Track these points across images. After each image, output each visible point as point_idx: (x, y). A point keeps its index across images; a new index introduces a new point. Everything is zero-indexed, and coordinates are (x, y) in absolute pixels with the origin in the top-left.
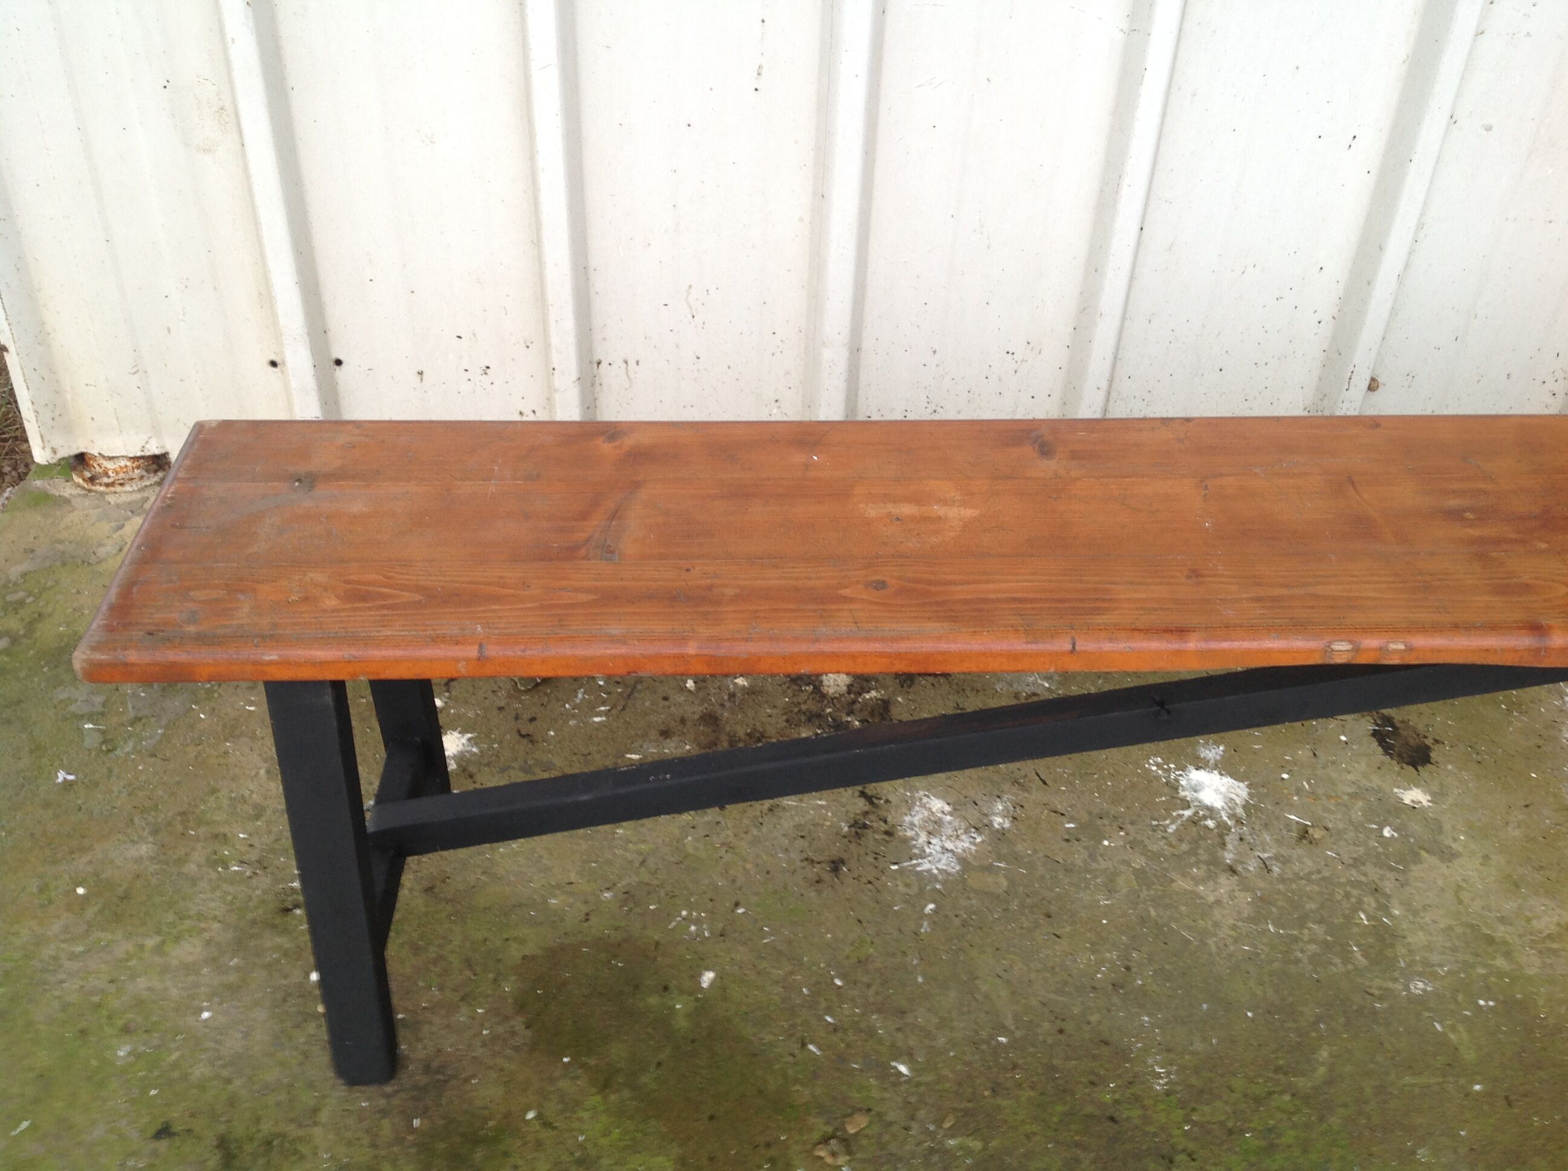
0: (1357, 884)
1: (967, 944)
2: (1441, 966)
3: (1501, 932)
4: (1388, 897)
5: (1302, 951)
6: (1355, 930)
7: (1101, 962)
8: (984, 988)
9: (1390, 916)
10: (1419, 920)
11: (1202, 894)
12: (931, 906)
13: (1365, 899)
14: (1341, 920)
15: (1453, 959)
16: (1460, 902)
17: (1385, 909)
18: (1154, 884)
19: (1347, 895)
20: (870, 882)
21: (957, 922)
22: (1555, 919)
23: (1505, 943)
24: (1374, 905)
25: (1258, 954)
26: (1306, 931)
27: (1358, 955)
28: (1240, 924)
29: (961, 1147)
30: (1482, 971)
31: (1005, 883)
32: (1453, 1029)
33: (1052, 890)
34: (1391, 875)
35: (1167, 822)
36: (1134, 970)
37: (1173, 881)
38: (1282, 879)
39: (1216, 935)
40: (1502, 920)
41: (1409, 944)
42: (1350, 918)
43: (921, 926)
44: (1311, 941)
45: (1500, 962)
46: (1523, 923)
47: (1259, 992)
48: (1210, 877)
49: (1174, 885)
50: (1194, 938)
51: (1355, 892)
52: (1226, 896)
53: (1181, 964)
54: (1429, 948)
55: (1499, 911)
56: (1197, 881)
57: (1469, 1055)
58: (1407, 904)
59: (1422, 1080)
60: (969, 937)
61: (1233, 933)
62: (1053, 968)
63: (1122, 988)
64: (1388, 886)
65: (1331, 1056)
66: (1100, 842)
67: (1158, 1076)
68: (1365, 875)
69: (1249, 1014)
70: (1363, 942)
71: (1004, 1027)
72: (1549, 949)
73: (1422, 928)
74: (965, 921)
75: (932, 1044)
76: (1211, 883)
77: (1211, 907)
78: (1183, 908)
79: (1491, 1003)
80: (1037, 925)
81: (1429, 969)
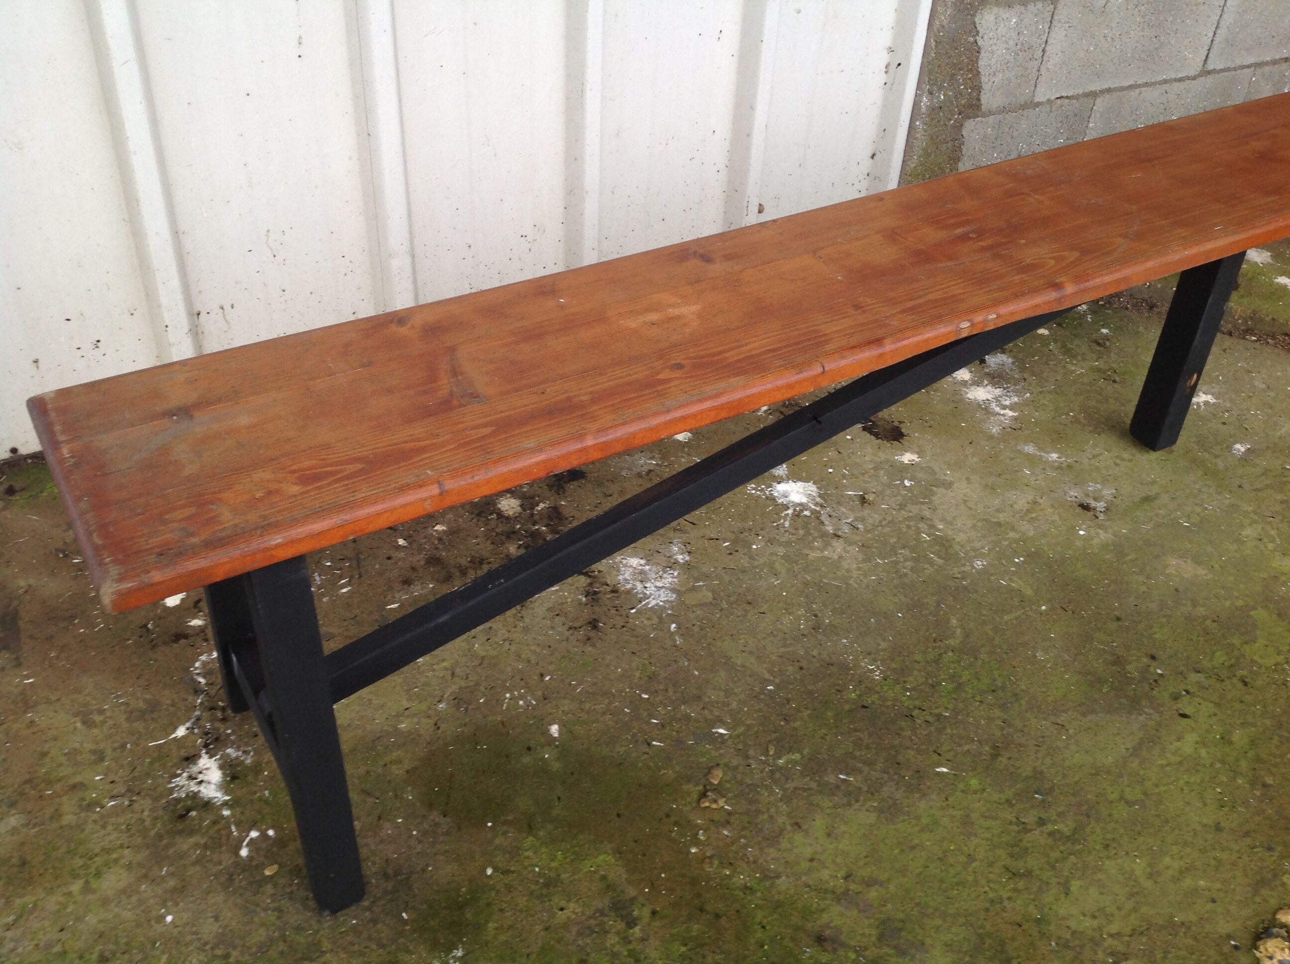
0: (909, 519)
1: (711, 640)
2: (983, 548)
3: (1002, 517)
4: (931, 520)
5: (905, 568)
6: (926, 545)
7: (798, 618)
8: (739, 662)
9: (939, 530)
10: (956, 526)
11: (829, 556)
12: (674, 626)
13: (920, 526)
14: (914, 542)
15: (986, 542)
16: (970, 509)
17: (932, 526)
18: (798, 561)
19: (909, 527)
20: (623, 627)
21: (696, 629)
22: (1024, 500)
23: (1008, 523)
24: (926, 527)
25: (882, 579)
26: (899, 556)
27: (936, 558)
28: (861, 565)
29: (788, 762)
30: (1006, 543)
31: (710, 594)
32: (1011, 580)
33: (741, 587)
34: (924, 507)
35: (782, 521)
36: (819, 615)
37: (808, 555)
38: (867, 531)
39: (852, 577)
40: (998, 511)
41: (959, 542)
42: (918, 540)
43: (676, 641)
44: (906, 560)
45: (1012, 535)
46: (1010, 509)
47: (897, 600)
48: (826, 545)
49: (810, 557)
50: (841, 583)
51: (912, 523)
52: (843, 552)
53: (843, 601)
54: (970, 541)
55: (993, 507)
56: (821, 550)
57: (1029, 592)
58: (943, 520)
59: (1013, 615)
60: (709, 635)
61: (861, 572)
62: (772, 633)
63: (819, 628)
64: (927, 513)
65: (958, 620)
66: (750, 548)
67: (872, 671)
68: (911, 512)
69: (900, 615)
70: (934, 550)
71: (766, 680)
72: (1032, 518)
73: (960, 531)
74: (700, 626)
75: (730, 708)
76: (830, 548)
77: (839, 562)
78: (823, 569)
79: (1022, 559)
80: (746, 611)
81: (978, 552)
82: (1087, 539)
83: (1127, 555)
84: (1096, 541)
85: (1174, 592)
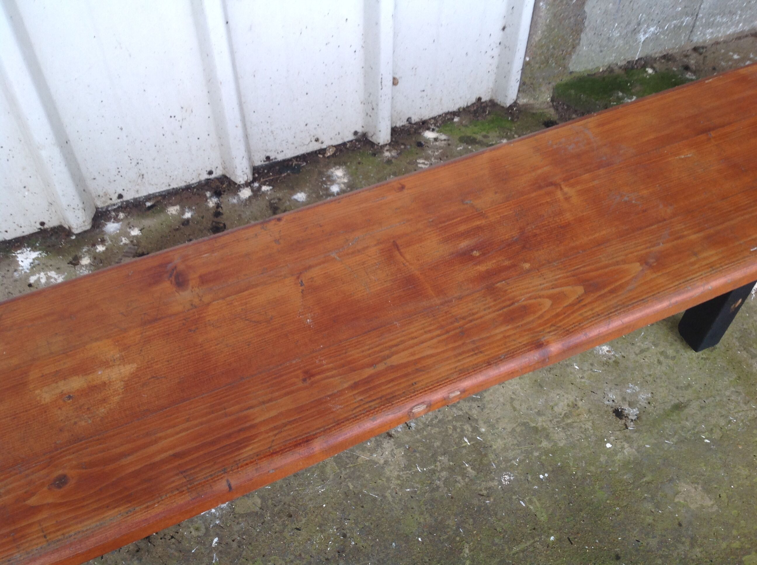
0: (458, 418)
1: (244, 560)
2: (515, 459)
3: (540, 422)
4: (477, 420)
5: (439, 479)
6: (464, 451)
7: (327, 539)
9: (481, 434)
10: (496, 431)
11: (376, 460)
12: (216, 540)
13: (465, 427)
14: (455, 447)
15: (519, 451)
16: (515, 409)
17: (476, 430)
18: (347, 464)
19: (455, 428)
20: (172, 537)
21: (235, 545)
22: (566, 402)
23: (544, 429)
24: (470, 430)
25: (416, 492)
26: (438, 464)
27: (469, 469)
28: (401, 473)
30: (536, 454)
31: (259, 501)
32: (531, 501)
33: (289, 494)
34: (474, 405)
36: (348, 535)
37: (358, 457)
38: (418, 431)
39: (389, 488)
40: (539, 413)
41: (495, 450)
42: (459, 444)
43: (212, 558)
44: (442, 470)
45: (545, 444)
46: (550, 412)
47: (422, 520)
48: (378, 445)
49: (359, 460)
50: (378, 495)
51: (458, 424)
52: (390, 456)
53: (374, 518)
54: (505, 449)
55: (536, 408)
56: (372, 451)
57: (543, 518)
58: (487, 422)
59: (522, 546)
60: (244, 553)
61: (399, 482)
62: (300, 555)
63: (343, 552)
64: (475, 413)
65: (471, 550)
68: (461, 410)
69: (420, 539)
70: (470, 458)
72: (567, 424)
73: (499, 436)
74: (239, 542)
76: (379, 450)
77: (383, 468)
78: (367, 476)
79: (546, 475)
80: (285, 526)
81: (509, 464)
82: (613, 453)
83: (644, 476)
84: (619, 457)
85: (677, 526)
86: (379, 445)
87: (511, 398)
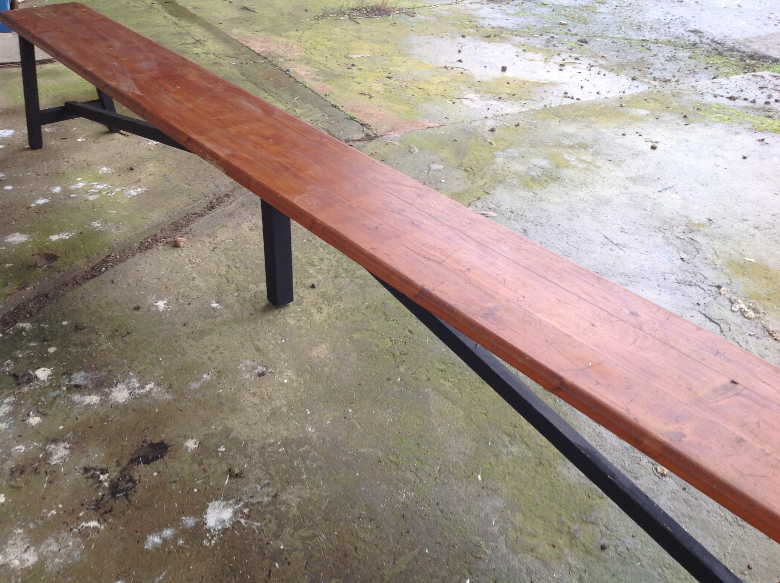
0: (261, 455)
2: (295, 425)
3: (266, 411)
4: (264, 444)
5: (312, 465)
6: (290, 451)
8: (404, 567)
9: (276, 442)
10: (273, 433)
11: (297, 503)
13: (269, 451)
14: (286, 456)
15: (290, 423)
16: (255, 423)
17: (271, 445)
18: (300, 522)
19: (270, 456)
22: (251, 398)
23: (272, 410)
24: (271, 448)
25: (323, 478)
26: (300, 466)
27: (304, 448)
28: (308, 487)
30: (292, 414)
34: (250, 445)
35: (254, 527)
37: (294, 515)
38: (272, 478)
39: (320, 494)
41: (289, 435)
42: (284, 454)
44: (304, 463)
47: (344, 474)
49: (296, 514)
50: (326, 500)
51: (267, 454)
52: (293, 495)
53: (344, 501)
54: (287, 429)
56: (289, 506)
57: (337, 413)
58: (266, 438)
59: (357, 424)
61: (315, 488)
64: (257, 445)
65: (362, 448)
66: (283, 550)
68: (254, 453)
69: (357, 474)
70: (295, 448)
71: (420, 552)
72: (269, 398)
73: (278, 432)
75: (448, 576)
76: (288, 502)
77: (303, 499)
78: (310, 508)
79: (307, 410)
80: (354, 558)
81: (299, 428)
82: (290, 379)
83: (307, 369)
84: (294, 377)
85: (339, 360)
86: (284, 503)
87: (246, 425)
